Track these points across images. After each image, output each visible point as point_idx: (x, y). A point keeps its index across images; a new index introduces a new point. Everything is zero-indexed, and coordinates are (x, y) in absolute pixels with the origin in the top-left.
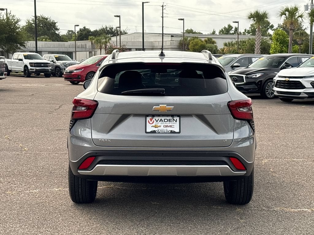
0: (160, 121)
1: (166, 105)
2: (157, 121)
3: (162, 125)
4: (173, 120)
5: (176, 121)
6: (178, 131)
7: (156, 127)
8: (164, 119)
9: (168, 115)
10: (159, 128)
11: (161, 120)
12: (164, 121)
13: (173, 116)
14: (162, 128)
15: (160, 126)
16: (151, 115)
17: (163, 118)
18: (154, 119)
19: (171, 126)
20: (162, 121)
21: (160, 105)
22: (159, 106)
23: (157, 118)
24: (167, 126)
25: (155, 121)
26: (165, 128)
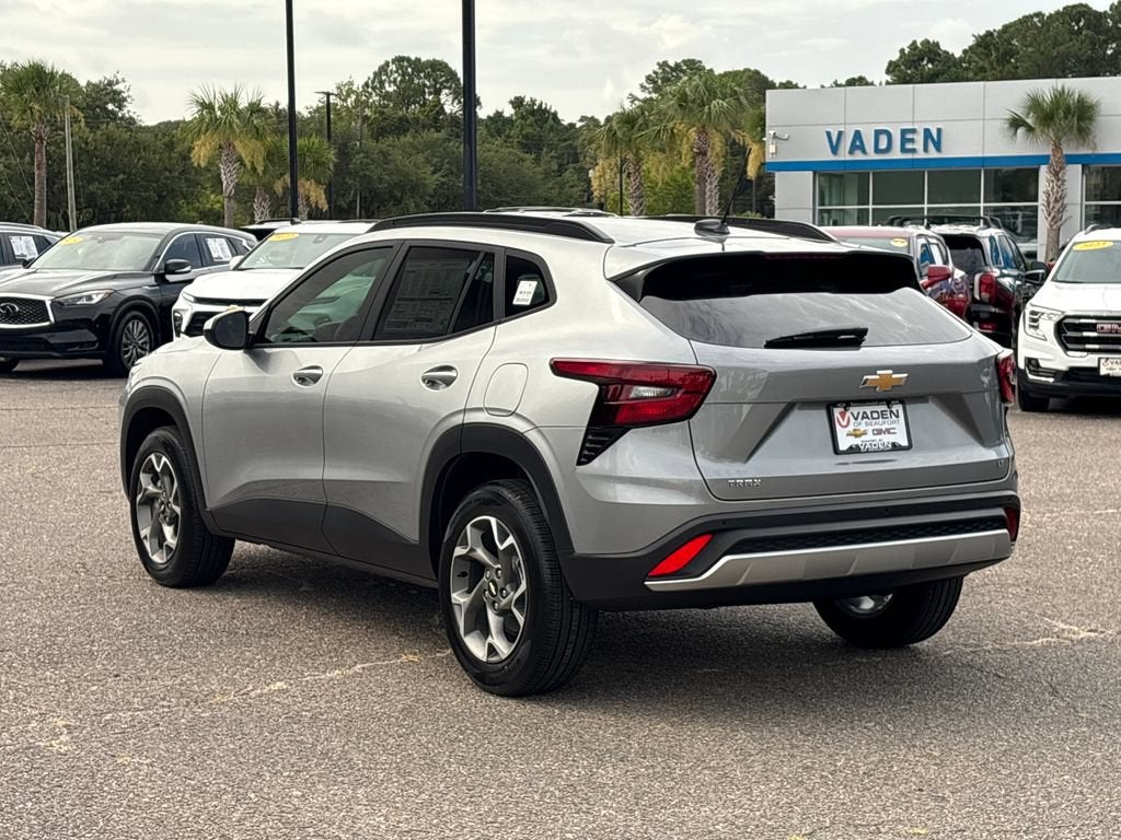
0: (863, 418)
1: (891, 372)
2: (856, 419)
3: (870, 429)
4: (891, 412)
5: (897, 416)
6: (905, 443)
7: (856, 436)
8: (872, 413)
9: (878, 401)
10: (864, 438)
11: (865, 416)
12: (873, 418)
13: (889, 402)
14: (870, 436)
15: (865, 433)
16: (843, 402)
17: (868, 409)
18: (848, 414)
19: (888, 431)
20: (867, 417)
21: (879, 372)
22: (876, 374)
23: (855, 410)
24: (880, 432)
25: (852, 420)
26: (878, 437)
